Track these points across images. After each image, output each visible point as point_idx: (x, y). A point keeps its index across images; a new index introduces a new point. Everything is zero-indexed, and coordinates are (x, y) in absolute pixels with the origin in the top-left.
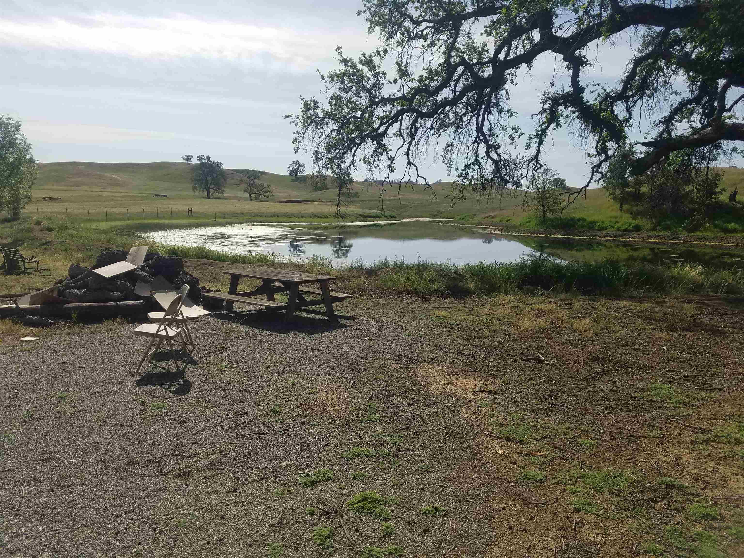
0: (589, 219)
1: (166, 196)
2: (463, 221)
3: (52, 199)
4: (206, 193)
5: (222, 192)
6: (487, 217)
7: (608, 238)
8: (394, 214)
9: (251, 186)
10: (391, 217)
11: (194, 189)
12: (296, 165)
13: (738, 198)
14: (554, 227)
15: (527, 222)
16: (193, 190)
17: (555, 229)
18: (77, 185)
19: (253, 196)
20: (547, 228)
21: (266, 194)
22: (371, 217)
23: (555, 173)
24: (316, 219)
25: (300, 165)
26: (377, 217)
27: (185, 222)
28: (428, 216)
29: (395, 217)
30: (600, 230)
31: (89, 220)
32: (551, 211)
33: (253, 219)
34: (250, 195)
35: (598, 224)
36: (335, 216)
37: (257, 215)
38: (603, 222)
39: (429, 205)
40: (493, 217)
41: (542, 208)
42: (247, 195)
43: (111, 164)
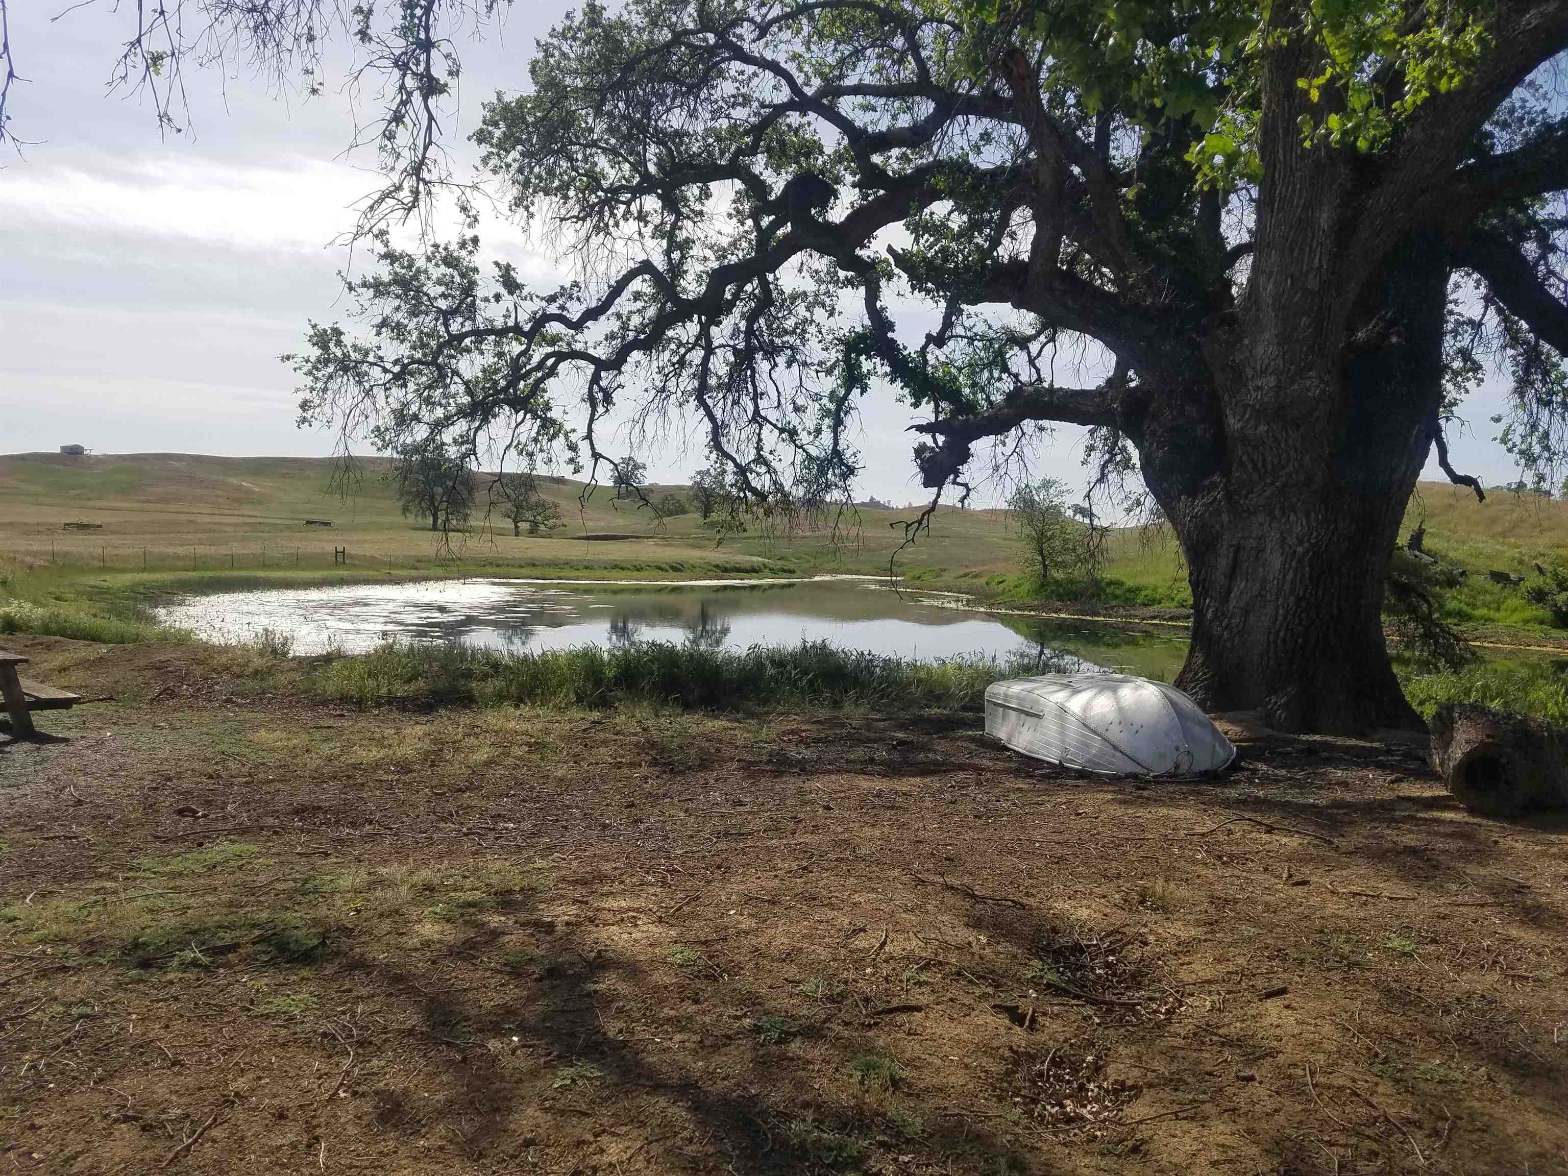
0: (1130, 583)
1: (326, 524)
2: (918, 582)
3: (83, 527)
4: (430, 520)
5: (466, 518)
6: (966, 575)
7: (1156, 621)
8: (791, 566)
9: (519, 507)
10: (784, 571)
11: (405, 510)
12: (628, 465)
13: (1427, 542)
14: (1060, 598)
15: (1016, 587)
16: (404, 513)
17: (1062, 601)
18: (163, 500)
19: (524, 526)
20: (1048, 597)
21: (550, 523)
22: (738, 570)
23: (1065, 488)
24: (614, 573)
25: (636, 467)
26: (753, 571)
27: (318, 575)
28: (874, 571)
29: (792, 572)
30: (1146, 605)
31: (103, 569)
32: (1056, 565)
33: (478, 571)
34: (516, 523)
35: (1144, 593)
36: (660, 568)
37: (491, 564)
38: (1155, 589)
39: (881, 550)
40: (976, 576)
41: (1040, 558)
42: (509, 524)
43: (244, 459)
